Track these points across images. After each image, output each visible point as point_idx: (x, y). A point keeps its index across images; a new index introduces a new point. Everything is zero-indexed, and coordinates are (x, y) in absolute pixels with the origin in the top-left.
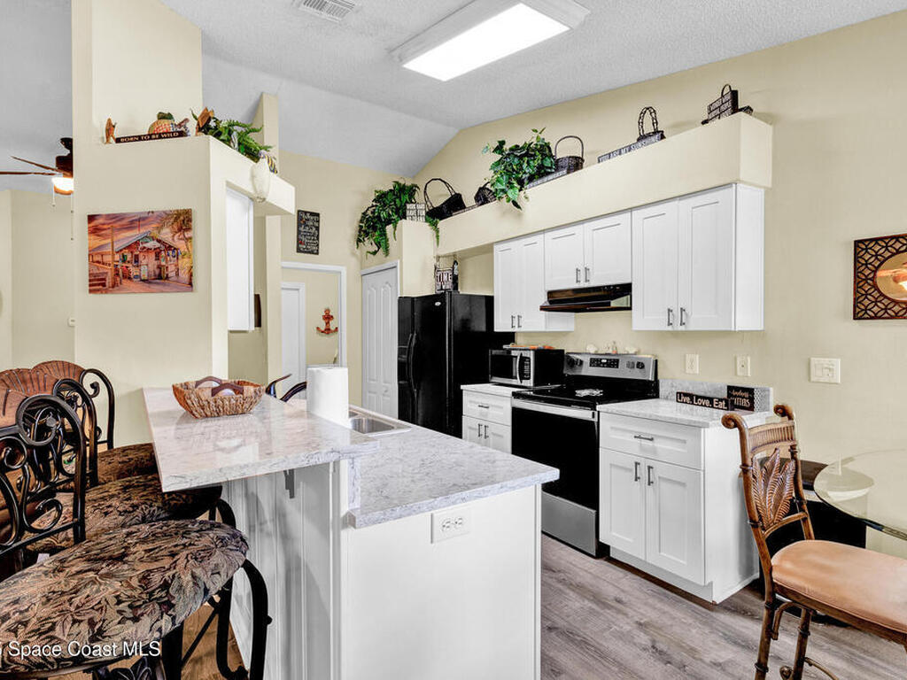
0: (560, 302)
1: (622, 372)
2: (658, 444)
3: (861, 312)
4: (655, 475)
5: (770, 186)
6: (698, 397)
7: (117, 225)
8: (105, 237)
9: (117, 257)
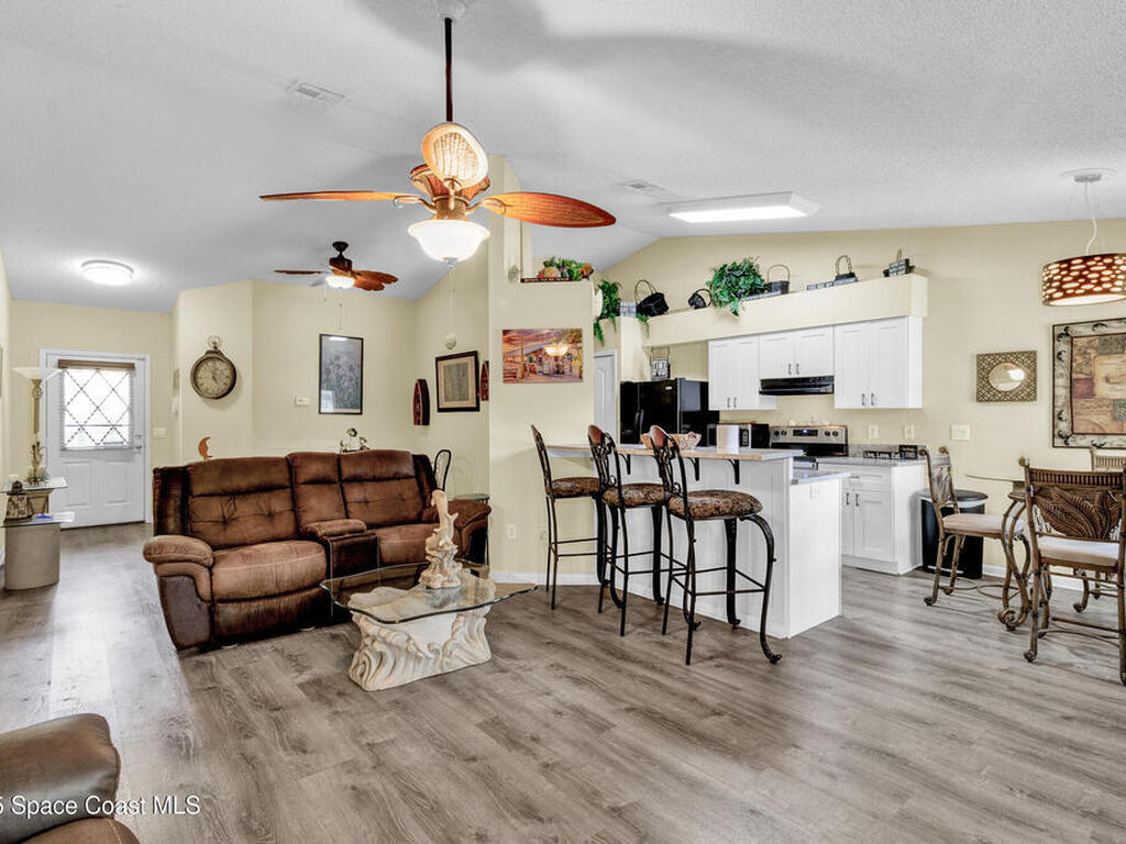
0: (772, 387)
1: (821, 439)
2: (862, 480)
3: (981, 398)
4: (861, 499)
5: (926, 315)
6: (880, 453)
7: (525, 338)
8: (516, 345)
9: (526, 359)
